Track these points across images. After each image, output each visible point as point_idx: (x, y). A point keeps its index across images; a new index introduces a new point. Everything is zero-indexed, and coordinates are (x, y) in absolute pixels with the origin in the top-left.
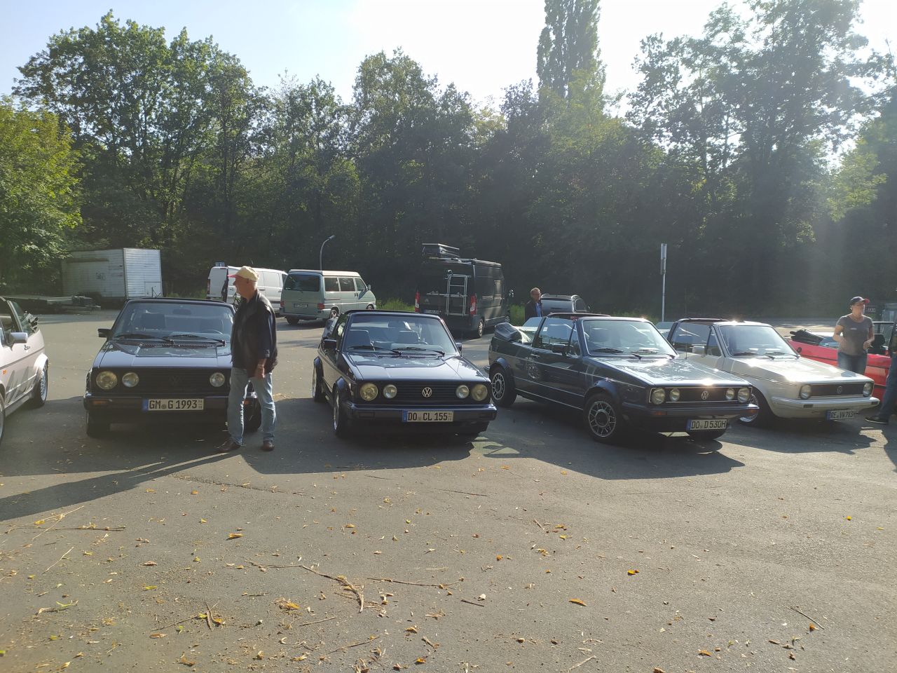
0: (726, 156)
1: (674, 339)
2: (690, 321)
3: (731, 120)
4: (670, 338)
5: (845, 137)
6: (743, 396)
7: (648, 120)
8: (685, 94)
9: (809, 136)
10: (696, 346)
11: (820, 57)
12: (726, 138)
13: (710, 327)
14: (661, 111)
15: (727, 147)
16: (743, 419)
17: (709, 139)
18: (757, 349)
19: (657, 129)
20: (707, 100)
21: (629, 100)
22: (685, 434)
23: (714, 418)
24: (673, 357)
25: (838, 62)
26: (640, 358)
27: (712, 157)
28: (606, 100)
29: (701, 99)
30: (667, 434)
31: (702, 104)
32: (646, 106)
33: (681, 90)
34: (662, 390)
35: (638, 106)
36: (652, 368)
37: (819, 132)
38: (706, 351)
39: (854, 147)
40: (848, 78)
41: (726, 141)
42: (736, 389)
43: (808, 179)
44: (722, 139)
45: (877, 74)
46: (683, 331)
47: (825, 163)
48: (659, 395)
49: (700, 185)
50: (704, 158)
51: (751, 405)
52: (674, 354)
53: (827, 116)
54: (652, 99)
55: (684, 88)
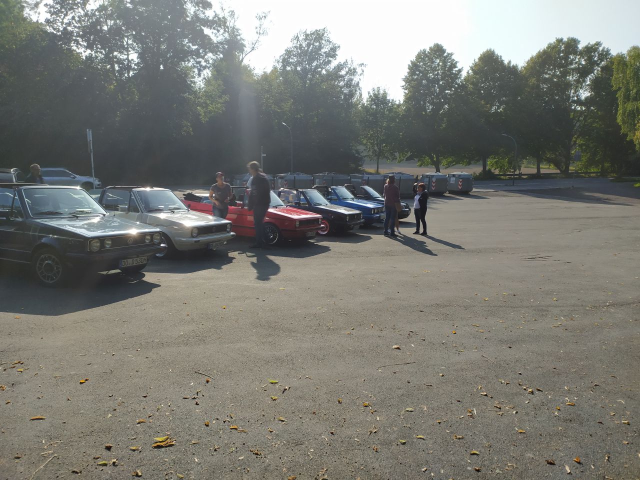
0: (129, 68)
1: (104, 202)
2: (115, 188)
3: (130, 42)
4: (100, 201)
5: (205, 68)
6: (157, 239)
7: (65, 29)
8: (94, 15)
9: (183, 63)
10: (121, 206)
11: (185, 9)
12: (128, 55)
13: (130, 193)
14: (76, 25)
15: (129, 61)
16: (158, 255)
17: (115, 53)
18: (163, 207)
19: (74, 38)
20: (110, 23)
21: (46, 9)
22: (118, 271)
23: (138, 256)
24: (104, 215)
25: (196, 15)
26: (77, 217)
27: (119, 67)
28: (25, 5)
29: (106, 21)
30: (105, 273)
31: (107, 25)
32: (62, 17)
33: (90, 11)
34: (97, 240)
35: (55, 16)
36: (89, 224)
37: (189, 61)
38: (129, 210)
39: (210, 75)
40: (203, 28)
41: (128, 57)
42: (152, 234)
43: (185, 93)
44: (125, 55)
45: (219, 29)
46: (110, 195)
47: (194, 83)
48: (95, 244)
49: (112, 87)
50: (113, 67)
51: (162, 245)
52: (105, 213)
53: (192, 51)
54: (67, 12)
55: (92, 10)
